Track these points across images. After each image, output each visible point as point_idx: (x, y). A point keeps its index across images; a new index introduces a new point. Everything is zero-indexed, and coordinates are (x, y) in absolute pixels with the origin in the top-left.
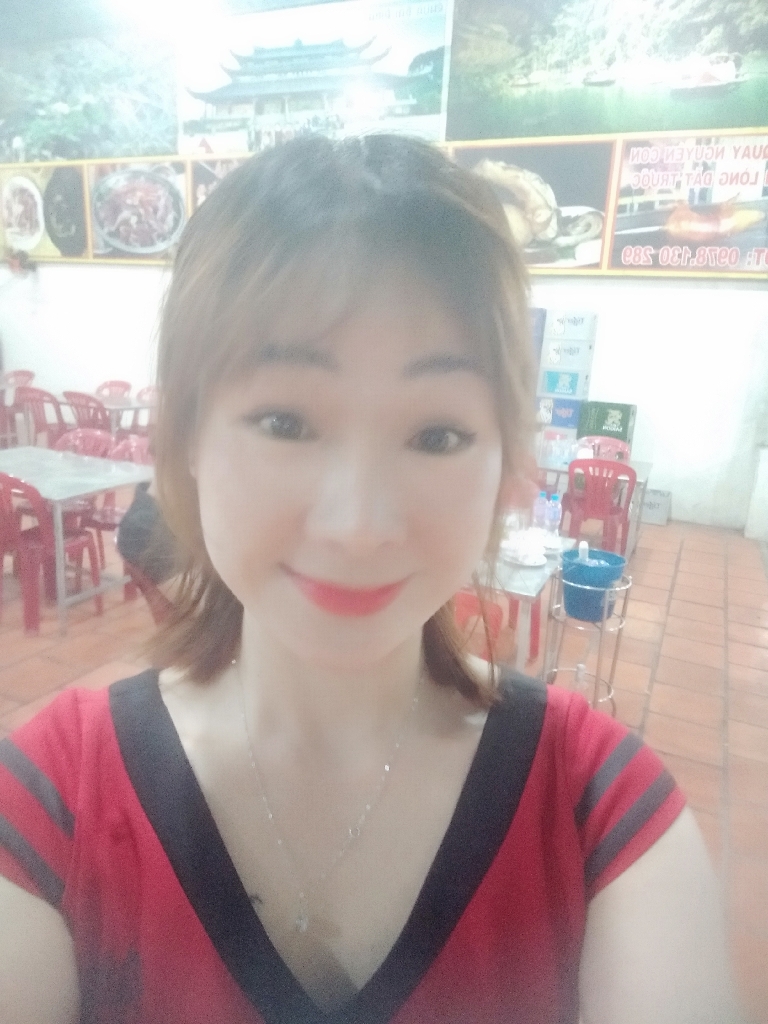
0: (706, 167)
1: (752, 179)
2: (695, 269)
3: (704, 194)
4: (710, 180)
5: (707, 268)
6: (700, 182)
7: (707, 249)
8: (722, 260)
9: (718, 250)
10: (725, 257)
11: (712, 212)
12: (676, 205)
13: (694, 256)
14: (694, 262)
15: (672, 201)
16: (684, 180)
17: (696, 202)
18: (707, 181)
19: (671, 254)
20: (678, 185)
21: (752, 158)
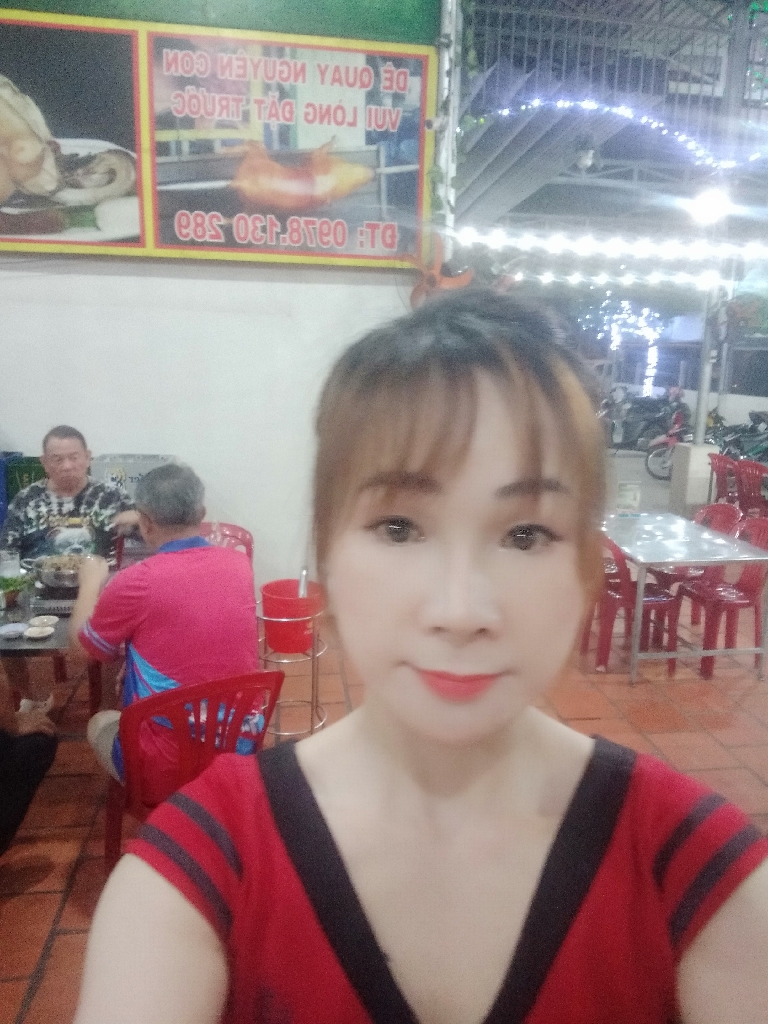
0: (283, 93)
1: (349, 118)
2: (289, 251)
3: (285, 134)
4: (291, 112)
5: (305, 250)
6: (276, 115)
7: (302, 220)
8: (326, 239)
9: (318, 221)
10: (327, 235)
11: (301, 164)
12: (247, 148)
13: (284, 230)
14: (286, 240)
15: (241, 142)
16: (253, 109)
17: (276, 146)
18: (288, 115)
19: (251, 227)
20: (246, 117)
21: (345, 86)
